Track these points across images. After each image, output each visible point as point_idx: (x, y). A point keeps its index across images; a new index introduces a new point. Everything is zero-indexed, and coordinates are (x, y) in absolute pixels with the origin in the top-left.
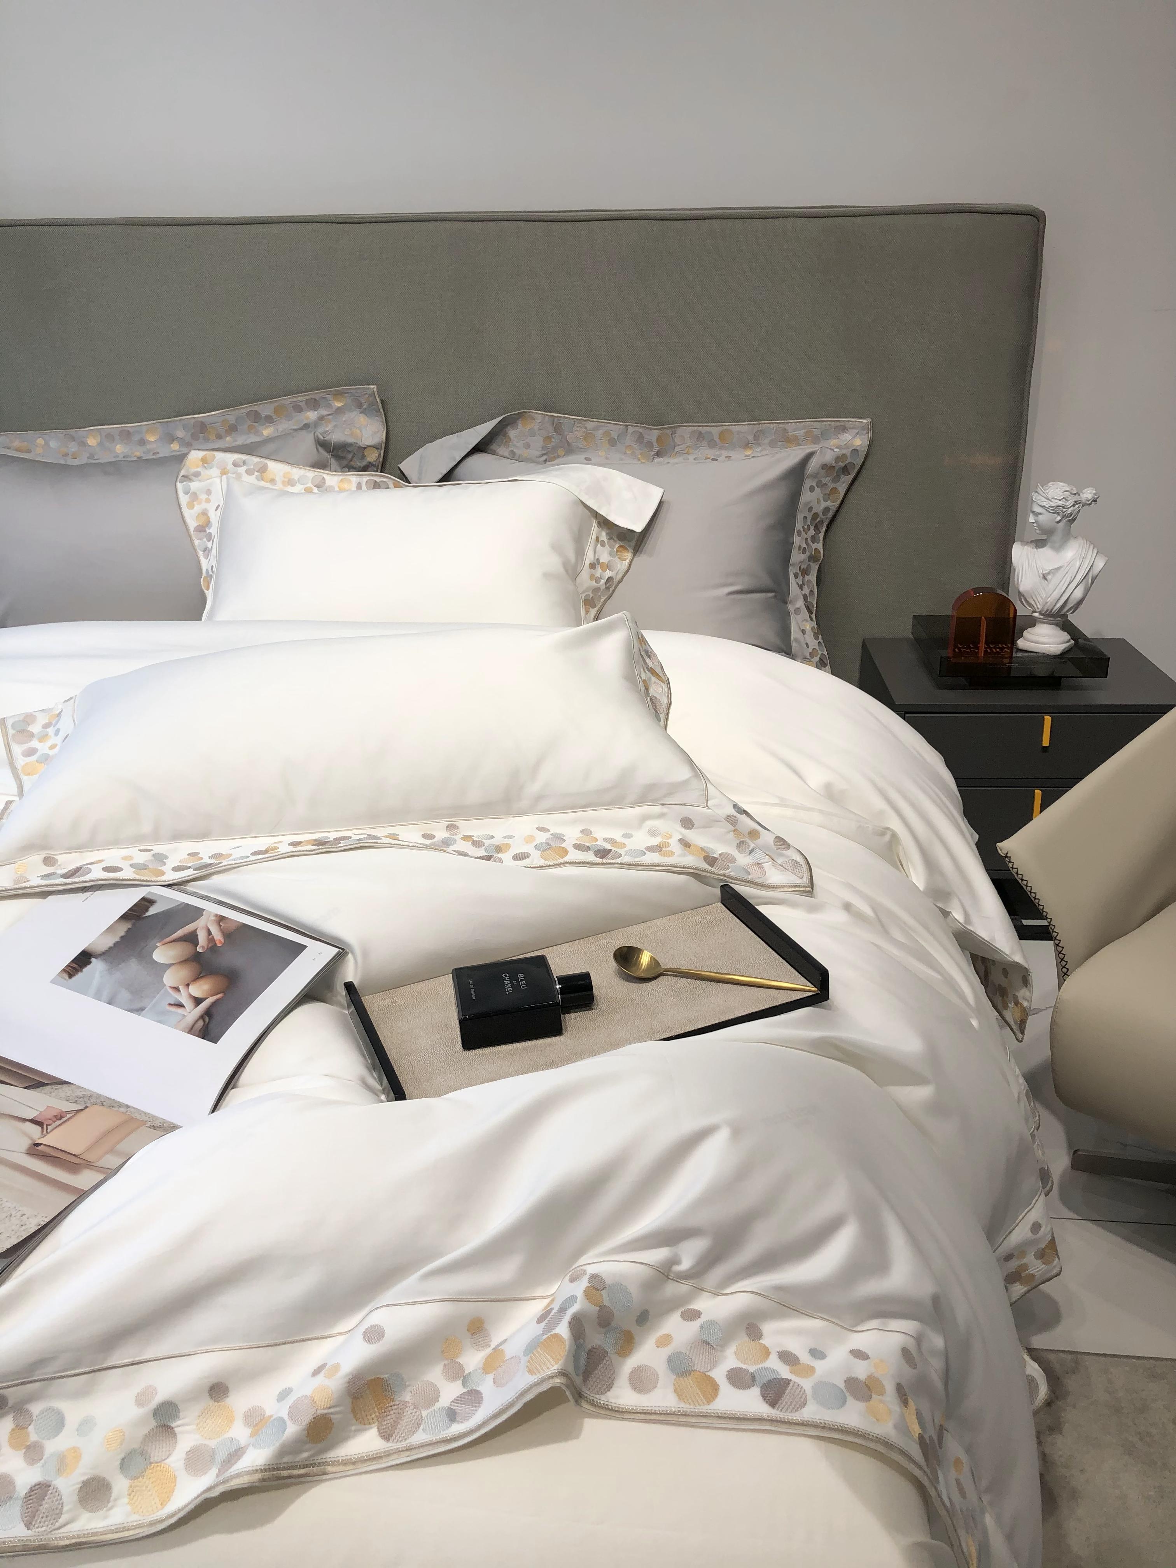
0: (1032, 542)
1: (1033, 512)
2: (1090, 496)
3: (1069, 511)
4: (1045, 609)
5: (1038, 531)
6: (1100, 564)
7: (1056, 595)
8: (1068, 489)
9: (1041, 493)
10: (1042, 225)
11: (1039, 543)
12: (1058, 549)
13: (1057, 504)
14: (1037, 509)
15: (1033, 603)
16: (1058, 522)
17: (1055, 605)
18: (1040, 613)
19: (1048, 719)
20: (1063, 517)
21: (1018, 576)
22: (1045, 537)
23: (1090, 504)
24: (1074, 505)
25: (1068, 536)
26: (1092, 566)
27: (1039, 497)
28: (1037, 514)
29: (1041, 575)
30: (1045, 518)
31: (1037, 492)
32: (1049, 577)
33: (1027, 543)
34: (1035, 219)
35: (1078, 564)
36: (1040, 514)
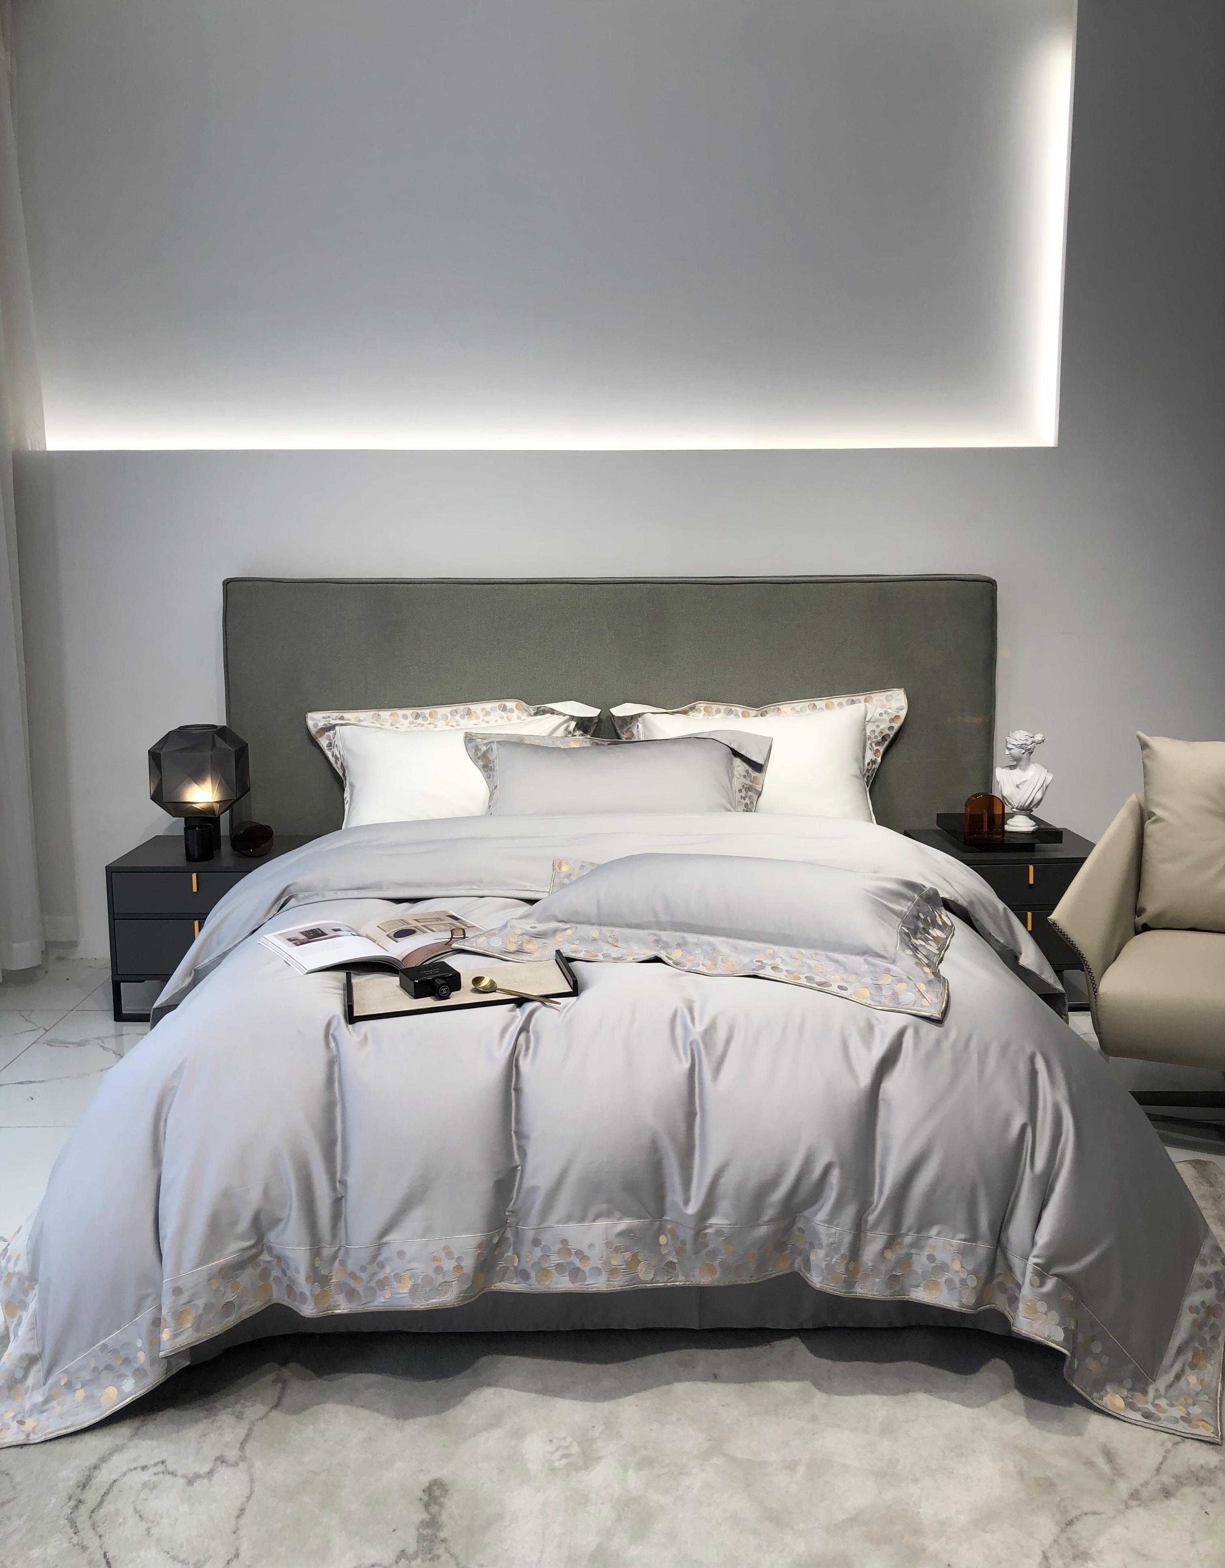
0: (1007, 766)
1: (1008, 748)
2: (1040, 739)
3: (1029, 747)
4: (1020, 806)
5: (1011, 759)
6: (1050, 778)
7: (1026, 797)
8: (1028, 734)
9: (1010, 735)
10: (995, 588)
11: (1012, 767)
12: (1024, 770)
13: (1022, 743)
14: (1010, 746)
15: (1011, 802)
16: (1023, 753)
17: (1026, 802)
18: (1017, 809)
19: (1031, 867)
20: (1026, 750)
21: (1001, 788)
22: (1015, 763)
23: (1040, 743)
24: (1032, 744)
25: (1029, 761)
26: (1045, 779)
27: (1011, 739)
28: (1010, 749)
29: (1016, 786)
30: (1016, 752)
31: (1009, 736)
32: (1020, 786)
33: (1004, 767)
34: (991, 584)
35: (1037, 779)
36: (1013, 749)
